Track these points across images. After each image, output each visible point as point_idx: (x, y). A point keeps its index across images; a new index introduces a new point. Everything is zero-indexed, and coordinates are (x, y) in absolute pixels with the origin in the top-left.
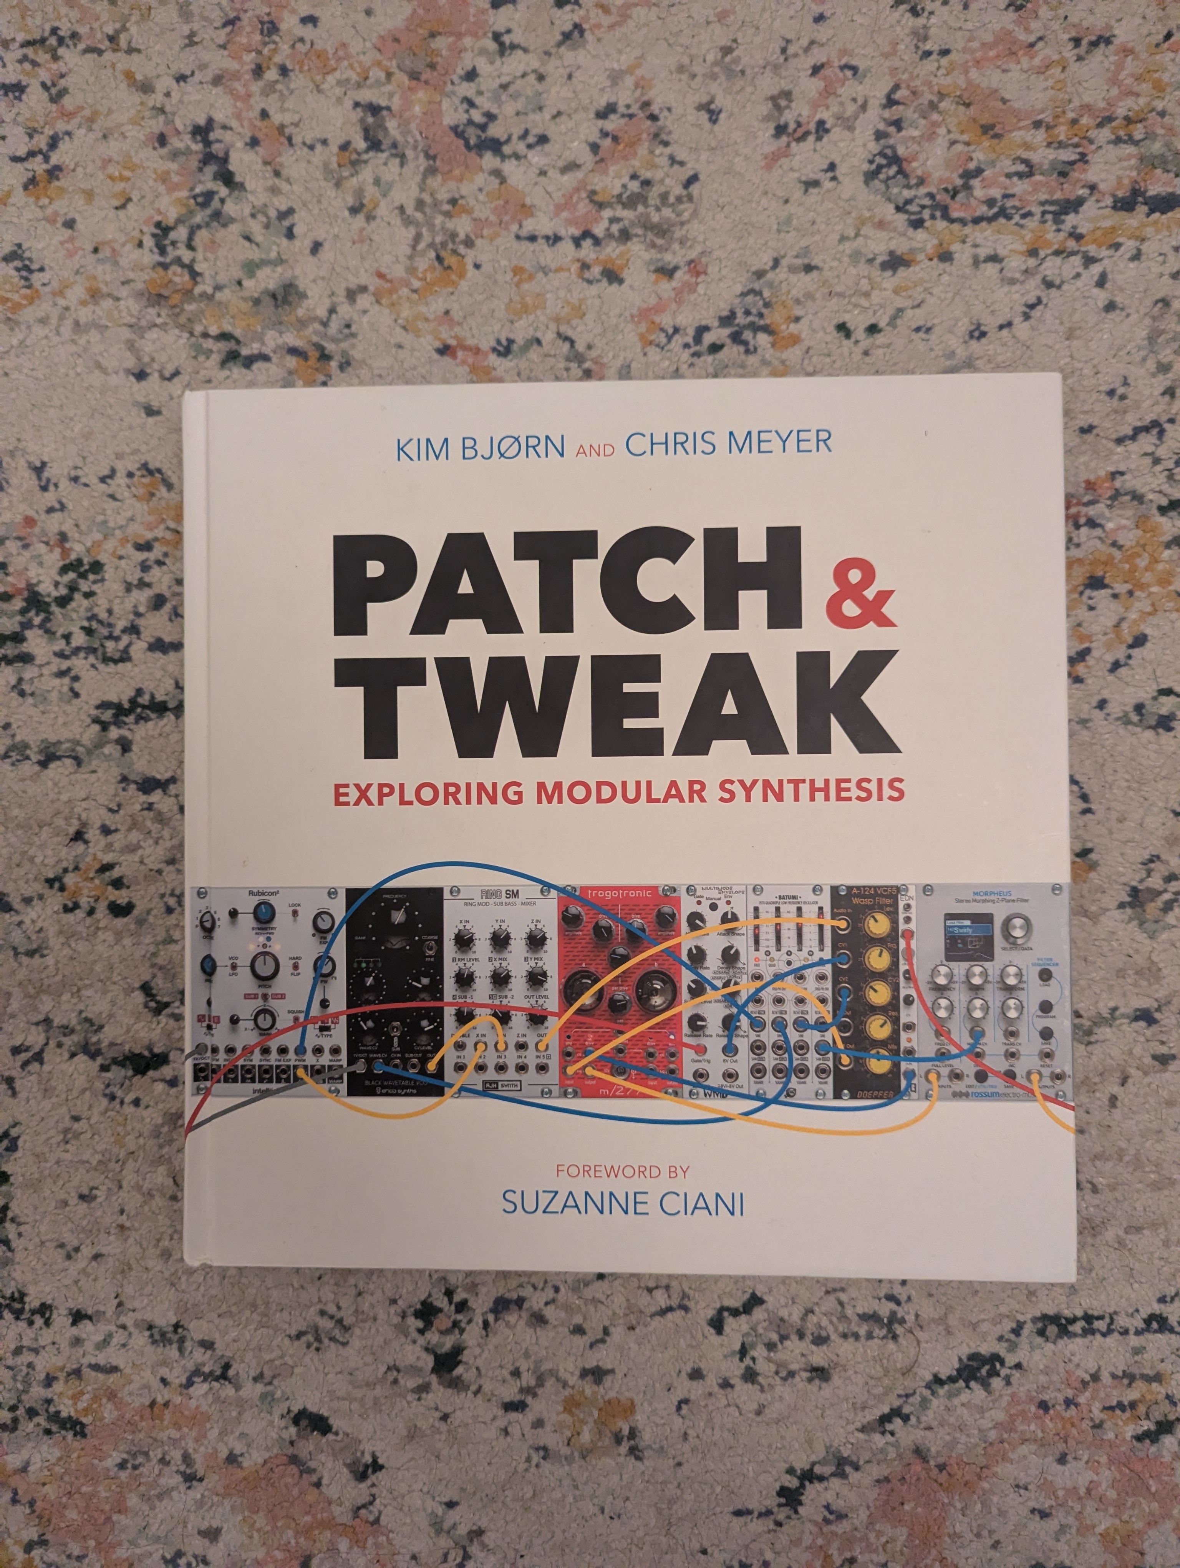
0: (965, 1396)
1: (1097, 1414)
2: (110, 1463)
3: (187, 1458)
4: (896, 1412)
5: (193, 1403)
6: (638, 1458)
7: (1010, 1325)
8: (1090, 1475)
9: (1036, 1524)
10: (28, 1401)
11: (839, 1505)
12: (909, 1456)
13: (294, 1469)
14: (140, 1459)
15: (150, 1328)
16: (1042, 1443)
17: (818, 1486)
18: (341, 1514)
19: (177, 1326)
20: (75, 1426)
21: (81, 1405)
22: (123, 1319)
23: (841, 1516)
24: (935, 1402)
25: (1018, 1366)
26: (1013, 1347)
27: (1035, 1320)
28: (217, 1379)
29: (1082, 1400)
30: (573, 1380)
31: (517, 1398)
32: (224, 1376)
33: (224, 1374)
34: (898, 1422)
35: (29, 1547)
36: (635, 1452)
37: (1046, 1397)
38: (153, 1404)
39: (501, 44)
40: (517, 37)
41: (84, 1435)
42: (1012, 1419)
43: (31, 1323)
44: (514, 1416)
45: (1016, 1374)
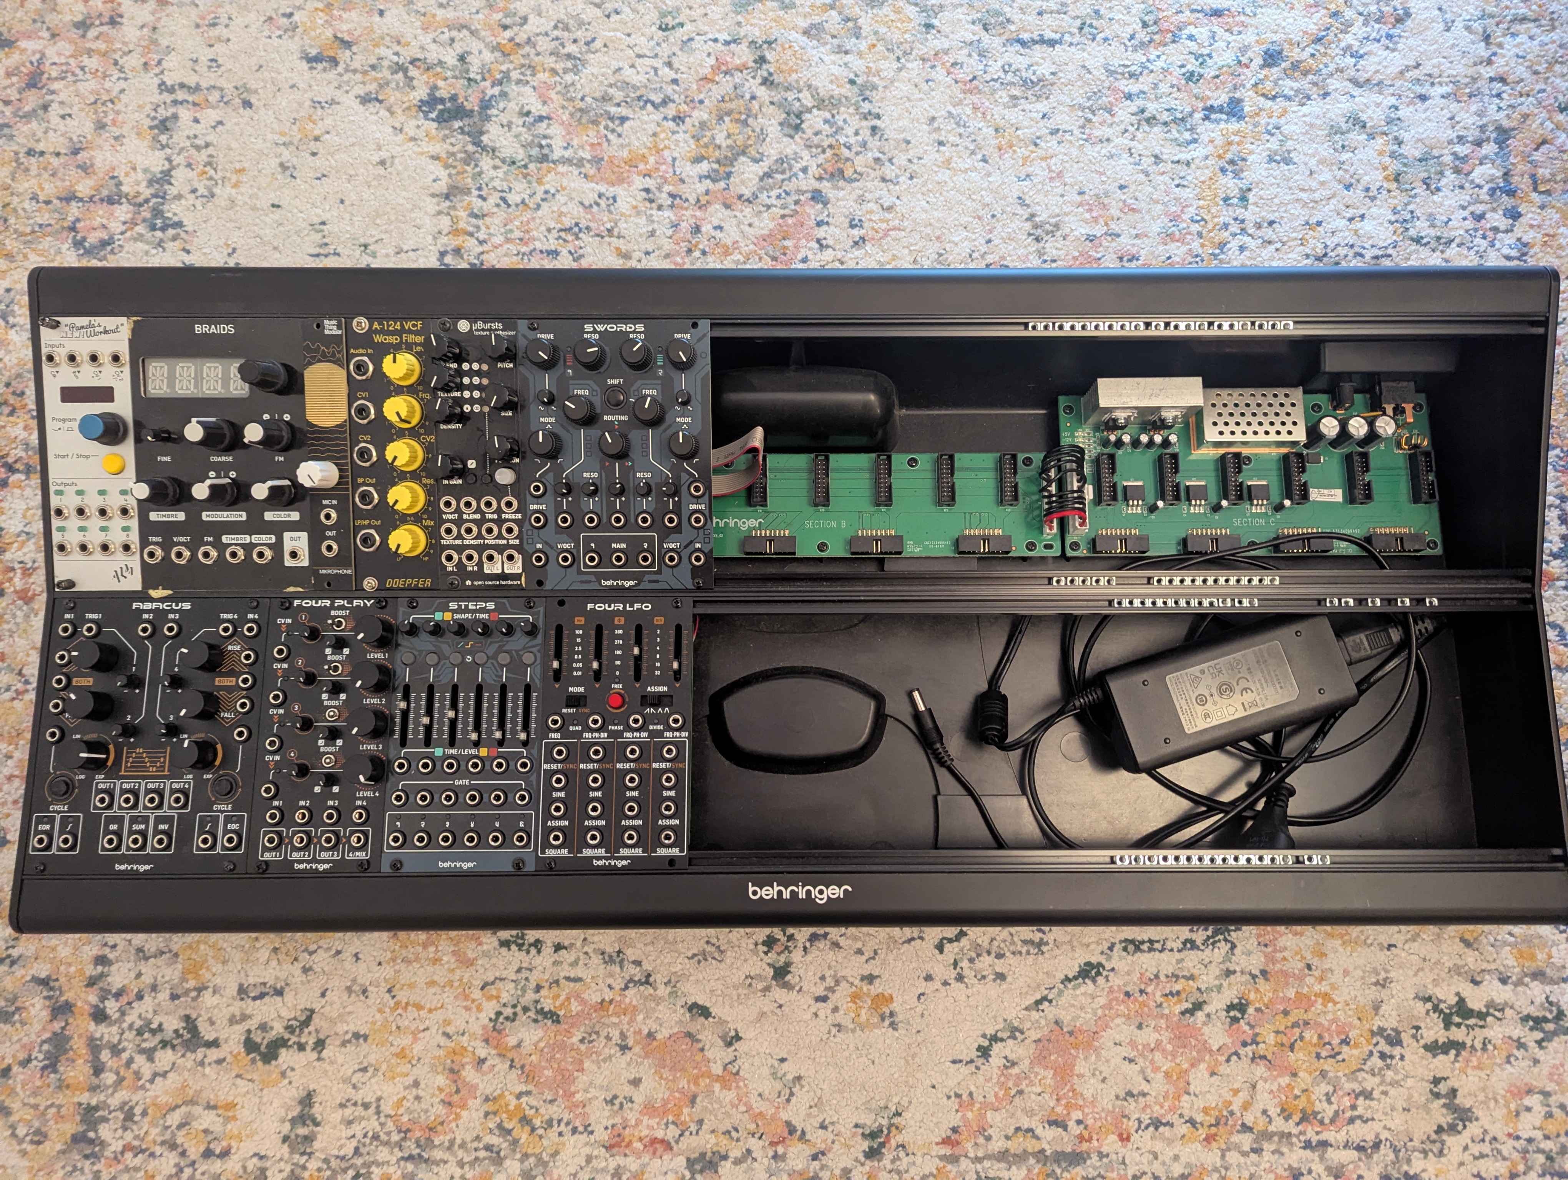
0: (1083, 989)
1: (1159, 1000)
2: (575, 1040)
3: (623, 1035)
4: (1045, 998)
5: (627, 1000)
6: (895, 1029)
7: (1106, 945)
8: (1156, 1036)
9: (1127, 1067)
10: (524, 1001)
11: (1012, 1057)
12: (1053, 1026)
13: (687, 1040)
14: (594, 1037)
15: (603, 953)
16: (1128, 1017)
17: (999, 1044)
18: (717, 1069)
19: (619, 952)
20: (553, 1016)
21: (557, 1004)
22: (586, 949)
23: (1014, 1064)
24: (1066, 993)
25: (1113, 969)
26: (1109, 958)
27: (1121, 942)
28: (642, 984)
29: (1149, 989)
30: (857, 982)
31: (823, 994)
32: (647, 982)
33: (647, 981)
34: (1046, 1003)
35: (519, 1096)
36: (893, 1026)
37: (1128, 989)
38: (603, 1001)
39: (821, 245)
40: (830, 242)
41: (558, 1022)
42: (1111, 1001)
43: (528, 952)
44: (820, 1005)
45: (1112, 974)
